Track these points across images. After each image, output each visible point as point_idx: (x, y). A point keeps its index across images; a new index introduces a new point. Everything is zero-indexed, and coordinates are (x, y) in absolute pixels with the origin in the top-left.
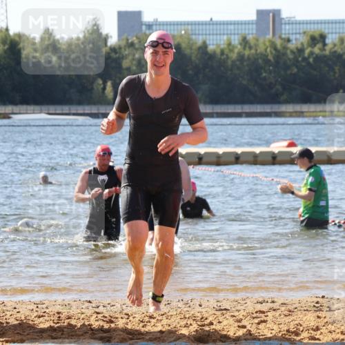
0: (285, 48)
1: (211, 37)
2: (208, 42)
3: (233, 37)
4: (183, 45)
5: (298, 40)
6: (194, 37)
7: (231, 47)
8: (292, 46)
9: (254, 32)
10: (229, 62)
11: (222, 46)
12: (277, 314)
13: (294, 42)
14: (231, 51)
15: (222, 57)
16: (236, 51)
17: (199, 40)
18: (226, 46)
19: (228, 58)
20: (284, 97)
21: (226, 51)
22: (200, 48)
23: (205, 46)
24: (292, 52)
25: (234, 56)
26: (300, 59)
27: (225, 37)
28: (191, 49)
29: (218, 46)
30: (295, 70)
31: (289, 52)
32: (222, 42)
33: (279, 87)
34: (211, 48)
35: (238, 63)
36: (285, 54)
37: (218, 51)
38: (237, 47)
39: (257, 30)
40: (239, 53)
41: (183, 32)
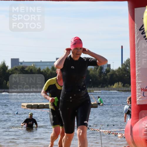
1: (42, 67)
2: (40, 68)
3: (48, 67)
4: (33, 70)
6: (36, 67)
7: (48, 70)
10: (47, 75)
11: (45, 70)
14: (48, 71)
15: (45, 73)
16: (50, 71)
17: (38, 68)
18: (46, 70)
19: (47, 73)
21: (46, 71)
22: (38, 70)
23: (40, 69)
25: (49, 73)
27: (46, 67)
28: (35, 70)
29: (44, 69)
32: (45, 68)
34: (42, 70)
35: (50, 75)
37: (44, 71)
38: (50, 70)
40: (50, 72)
41: (32, 65)
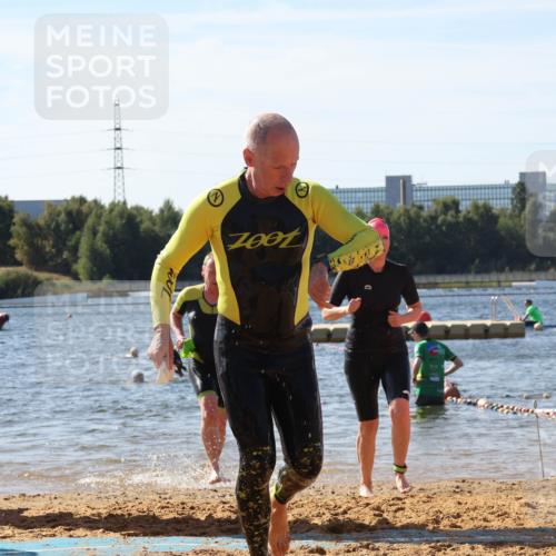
0: (418, 216)
5: (430, 208)
8: (425, 214)
9: (384, 199)
12: (415, 500)
13: (426, 209)
20: (417, 268)
24: (425, 220)
26: (433, 227)
30: (428, 239)
31: (421, 220)
33: (412, 258)
36: (417, 222)
39: (387, 197)
